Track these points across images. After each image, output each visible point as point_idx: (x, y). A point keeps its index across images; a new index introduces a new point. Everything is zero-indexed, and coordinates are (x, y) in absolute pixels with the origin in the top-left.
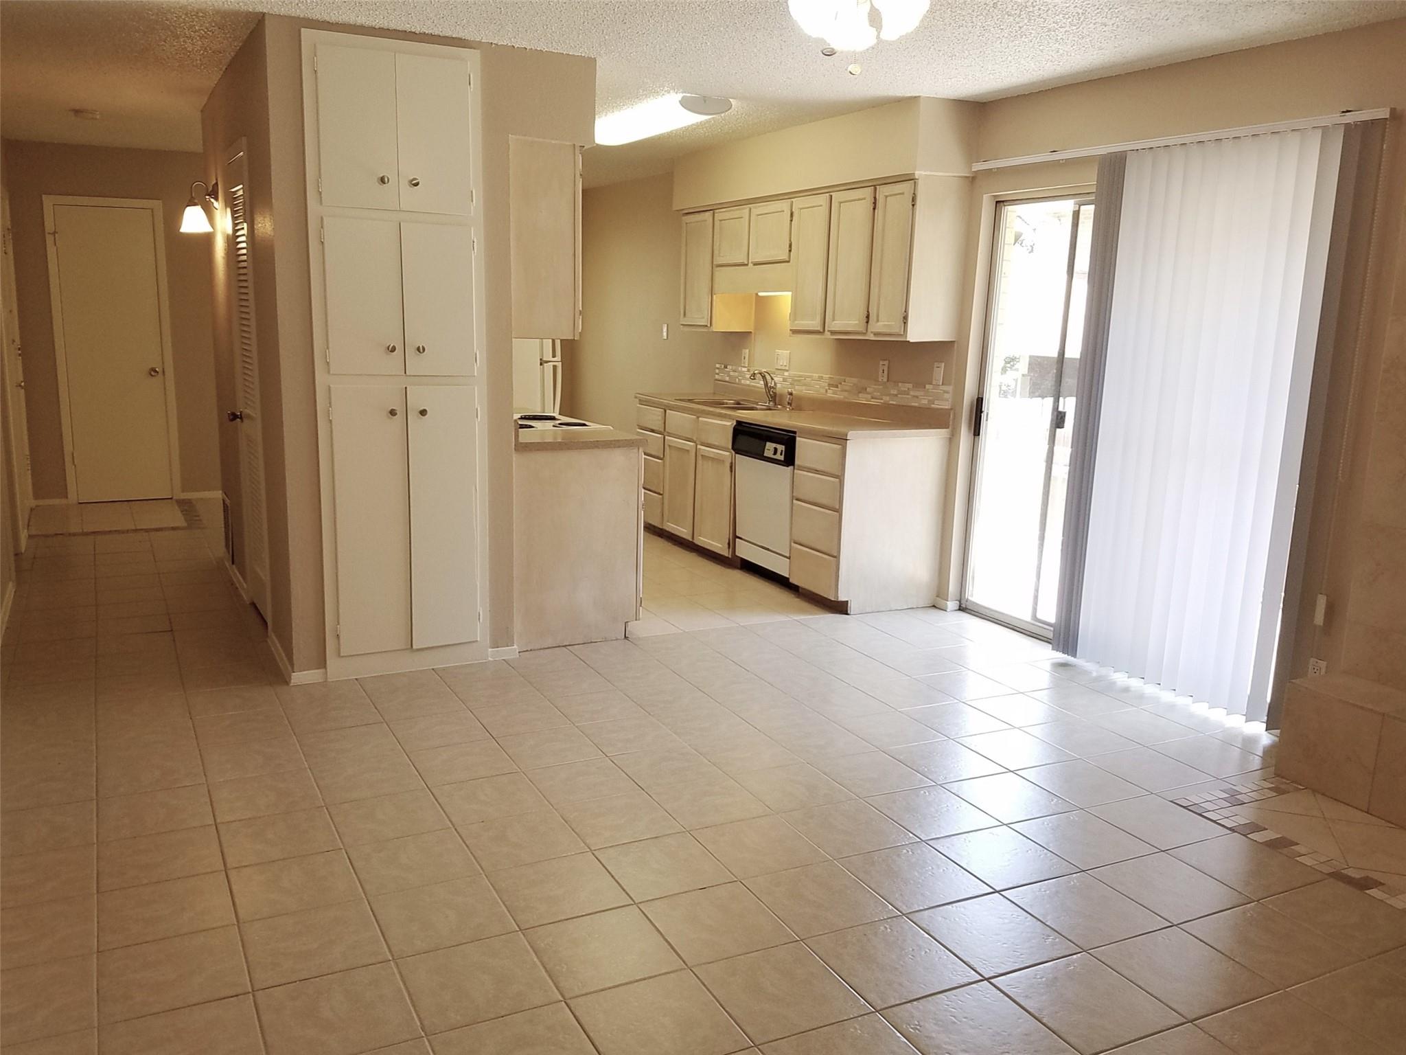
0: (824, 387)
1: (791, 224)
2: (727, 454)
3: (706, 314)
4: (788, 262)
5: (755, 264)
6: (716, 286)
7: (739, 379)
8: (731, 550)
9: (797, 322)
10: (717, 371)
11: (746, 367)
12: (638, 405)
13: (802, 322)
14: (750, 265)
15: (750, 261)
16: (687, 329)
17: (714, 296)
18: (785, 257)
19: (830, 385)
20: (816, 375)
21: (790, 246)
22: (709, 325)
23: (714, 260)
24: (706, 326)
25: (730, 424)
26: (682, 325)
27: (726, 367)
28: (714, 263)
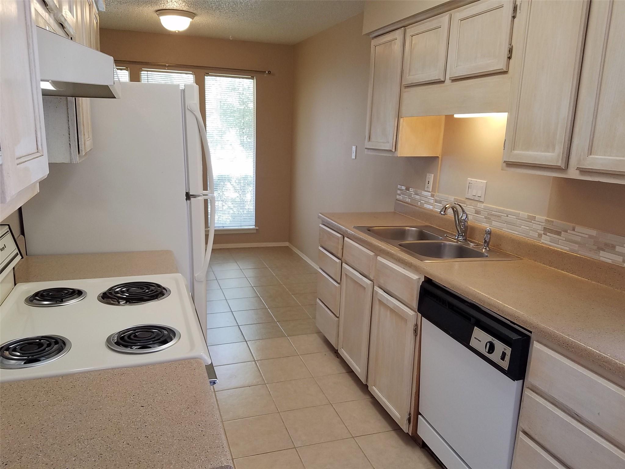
0: (535, 231)
1: (513, 22)
2: (411, 314)
3: (391, 138)
4: (505, 72)
5: (455, 80)
6: (404, 109)
7: (421, 203)
8: (411, 424)
9: (516, 152)
10: (399, 192)
11: (429, 192)
12: (321, 225)
13: (527, 153)
14: (448, 81)
15: (448, 77)
16: (371, 153)
17: (401, 120)
18: (501, 65)
19: (545, 229)
20: (524, 214)
21: (510, 51)
22: (394, 151)
23: (403, 79)
24: (391, 151)
25: (416, 278)
26: (366, 148)
27: (408, 189)
28: (403, 83)
